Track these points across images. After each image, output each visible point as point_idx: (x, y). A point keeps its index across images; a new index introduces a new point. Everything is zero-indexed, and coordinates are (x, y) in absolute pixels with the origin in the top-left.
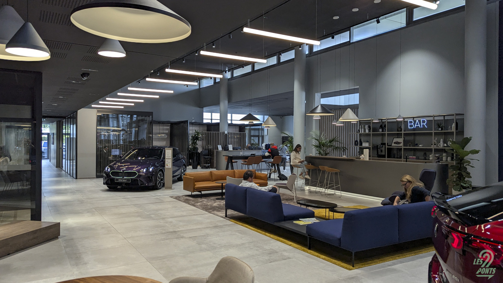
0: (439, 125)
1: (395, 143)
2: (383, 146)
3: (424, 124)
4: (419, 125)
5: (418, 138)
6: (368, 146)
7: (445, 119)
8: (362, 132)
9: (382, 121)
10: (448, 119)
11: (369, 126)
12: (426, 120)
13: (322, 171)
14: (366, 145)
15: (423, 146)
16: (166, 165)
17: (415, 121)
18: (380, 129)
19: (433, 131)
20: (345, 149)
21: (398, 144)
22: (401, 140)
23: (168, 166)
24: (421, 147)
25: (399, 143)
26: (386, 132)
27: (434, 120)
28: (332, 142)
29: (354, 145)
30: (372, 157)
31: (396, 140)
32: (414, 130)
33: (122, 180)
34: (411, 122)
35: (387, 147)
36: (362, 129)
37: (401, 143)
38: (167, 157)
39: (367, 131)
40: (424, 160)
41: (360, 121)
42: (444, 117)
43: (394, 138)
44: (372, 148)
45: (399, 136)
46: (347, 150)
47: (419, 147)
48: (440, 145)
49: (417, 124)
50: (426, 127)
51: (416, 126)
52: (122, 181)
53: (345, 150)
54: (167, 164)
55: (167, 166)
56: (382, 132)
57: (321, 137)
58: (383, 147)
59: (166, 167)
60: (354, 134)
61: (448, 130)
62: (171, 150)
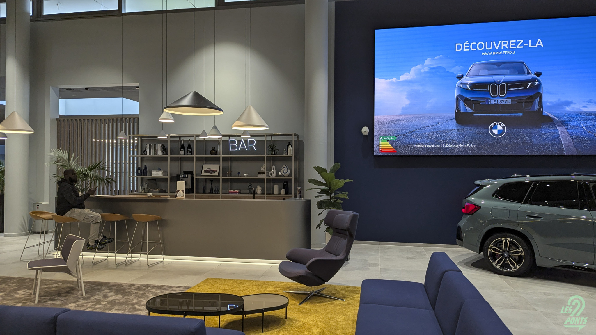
0: (272, 147)
1: (206, 171)
2: (188, 176)
3: (253, 145)
4: (245, 147)
5: (235, 164)
6: (162, 176)
11: (163, 145)
12: (256, 141)
14: (158, 175)
17: (239, 142)
18: (181, 150)
19: (265, 156)
21: (212, 173)
22: (215, 167)
24: (246, 176)
25: (213, 171)
26: (195, 156)
27: (266, 141)
29: (136, 175)
31: (206, 167)
32: (237, 152)
34: (233, 142)
35: (195, 177)
36: (152, 150)
37: (216, 171)
39: (160, 153)
40: (249, 194)
41: (142, 138)
43: (203, 164)
44: (171, 179)
45: (216, 160)
48: (271, 174)
49: (243, 145)
50: (256, 150)
51: (240, 147)
61: (283, 154)
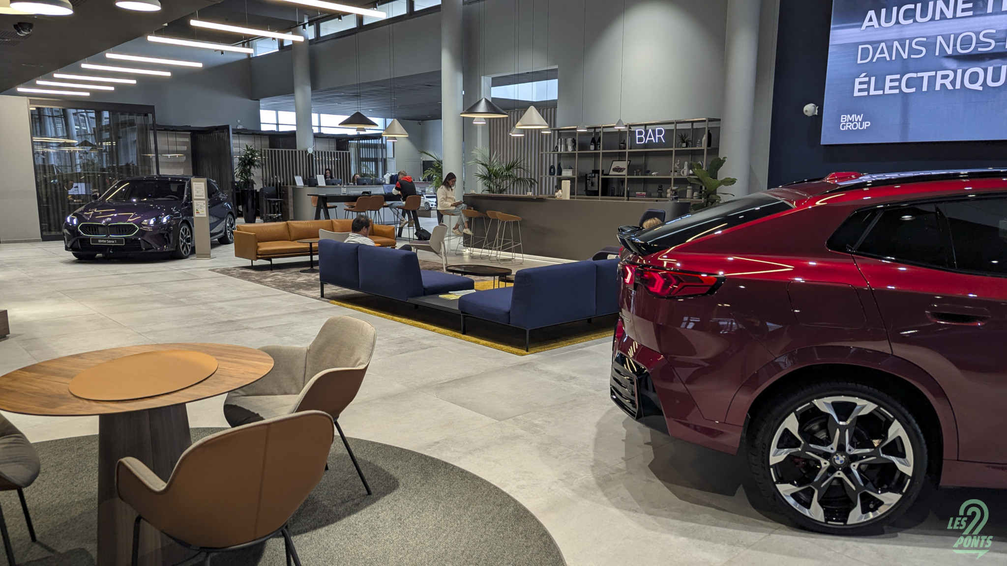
0: (683, 137)
1: (615, 170)
2: (595, 175)
3: (661, 136)
4: (653, 139)
5: (652, 161)
6: (571, 175)
7: (694, 127)
8: (562, 151)
9: (595, 130)
10: (698, 127)
11: (574, 139)
12: (664, 130)
13: (493, 219)
14: (568, 174)
15: (657, 175)
16: (195, 211)
17: (647, 132)
18: (591, 145)
19: (673, 149)
20: (533, 181)
21: (620, 172)
22: (623, 164)
23: (199, 213)
24: (654, 175)
25: (620, 170)
26: (601, 151)
27: (676, 129)
28: (510, 168)
29: (548, 175)
30: (577, 195)
31: (616, 164)
32: (645, 146)
33: (105, 241)
34: (640, 133)
35: (601, 177)
36: (562, 146)
37: (624, 169)
38: (196, 196)
39: (570, 149)
40: (658, 197)
41: (560, 131)
42: (692, 125)
43: (613, 161)
44: (578, 178)
45: (621, 156)
46: (536, 184)
47: (652, 175)
48: (683, 172)
49: (650, 137)
50: (664, 141)
51: (648, 139)
52: (106, 243)
53: (534, 185)
54: (197, 210)
55: (197, 213)
56: (595, 150)
57: (492, 160)
58: (595, 177)
59: (196, 215)
60: (548, 155)
61: (696, 147)
62: (203, 183)
